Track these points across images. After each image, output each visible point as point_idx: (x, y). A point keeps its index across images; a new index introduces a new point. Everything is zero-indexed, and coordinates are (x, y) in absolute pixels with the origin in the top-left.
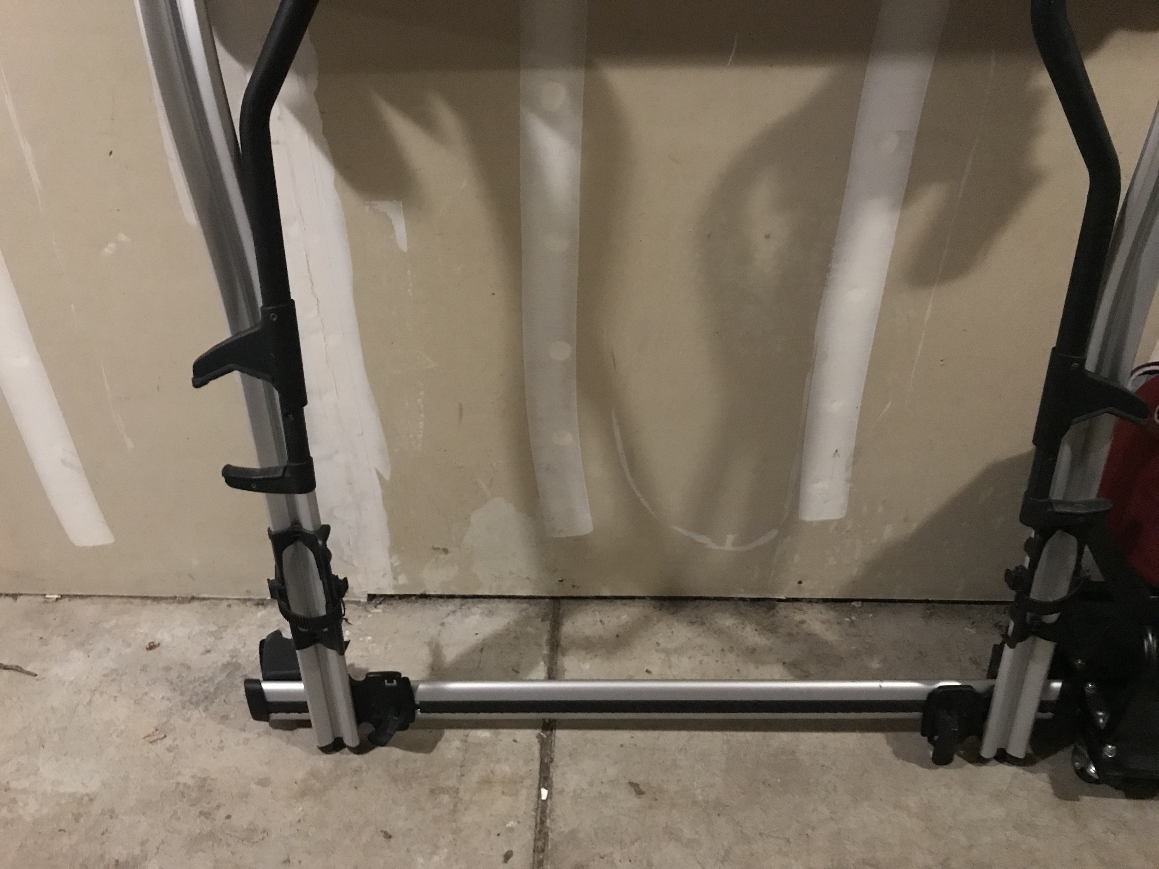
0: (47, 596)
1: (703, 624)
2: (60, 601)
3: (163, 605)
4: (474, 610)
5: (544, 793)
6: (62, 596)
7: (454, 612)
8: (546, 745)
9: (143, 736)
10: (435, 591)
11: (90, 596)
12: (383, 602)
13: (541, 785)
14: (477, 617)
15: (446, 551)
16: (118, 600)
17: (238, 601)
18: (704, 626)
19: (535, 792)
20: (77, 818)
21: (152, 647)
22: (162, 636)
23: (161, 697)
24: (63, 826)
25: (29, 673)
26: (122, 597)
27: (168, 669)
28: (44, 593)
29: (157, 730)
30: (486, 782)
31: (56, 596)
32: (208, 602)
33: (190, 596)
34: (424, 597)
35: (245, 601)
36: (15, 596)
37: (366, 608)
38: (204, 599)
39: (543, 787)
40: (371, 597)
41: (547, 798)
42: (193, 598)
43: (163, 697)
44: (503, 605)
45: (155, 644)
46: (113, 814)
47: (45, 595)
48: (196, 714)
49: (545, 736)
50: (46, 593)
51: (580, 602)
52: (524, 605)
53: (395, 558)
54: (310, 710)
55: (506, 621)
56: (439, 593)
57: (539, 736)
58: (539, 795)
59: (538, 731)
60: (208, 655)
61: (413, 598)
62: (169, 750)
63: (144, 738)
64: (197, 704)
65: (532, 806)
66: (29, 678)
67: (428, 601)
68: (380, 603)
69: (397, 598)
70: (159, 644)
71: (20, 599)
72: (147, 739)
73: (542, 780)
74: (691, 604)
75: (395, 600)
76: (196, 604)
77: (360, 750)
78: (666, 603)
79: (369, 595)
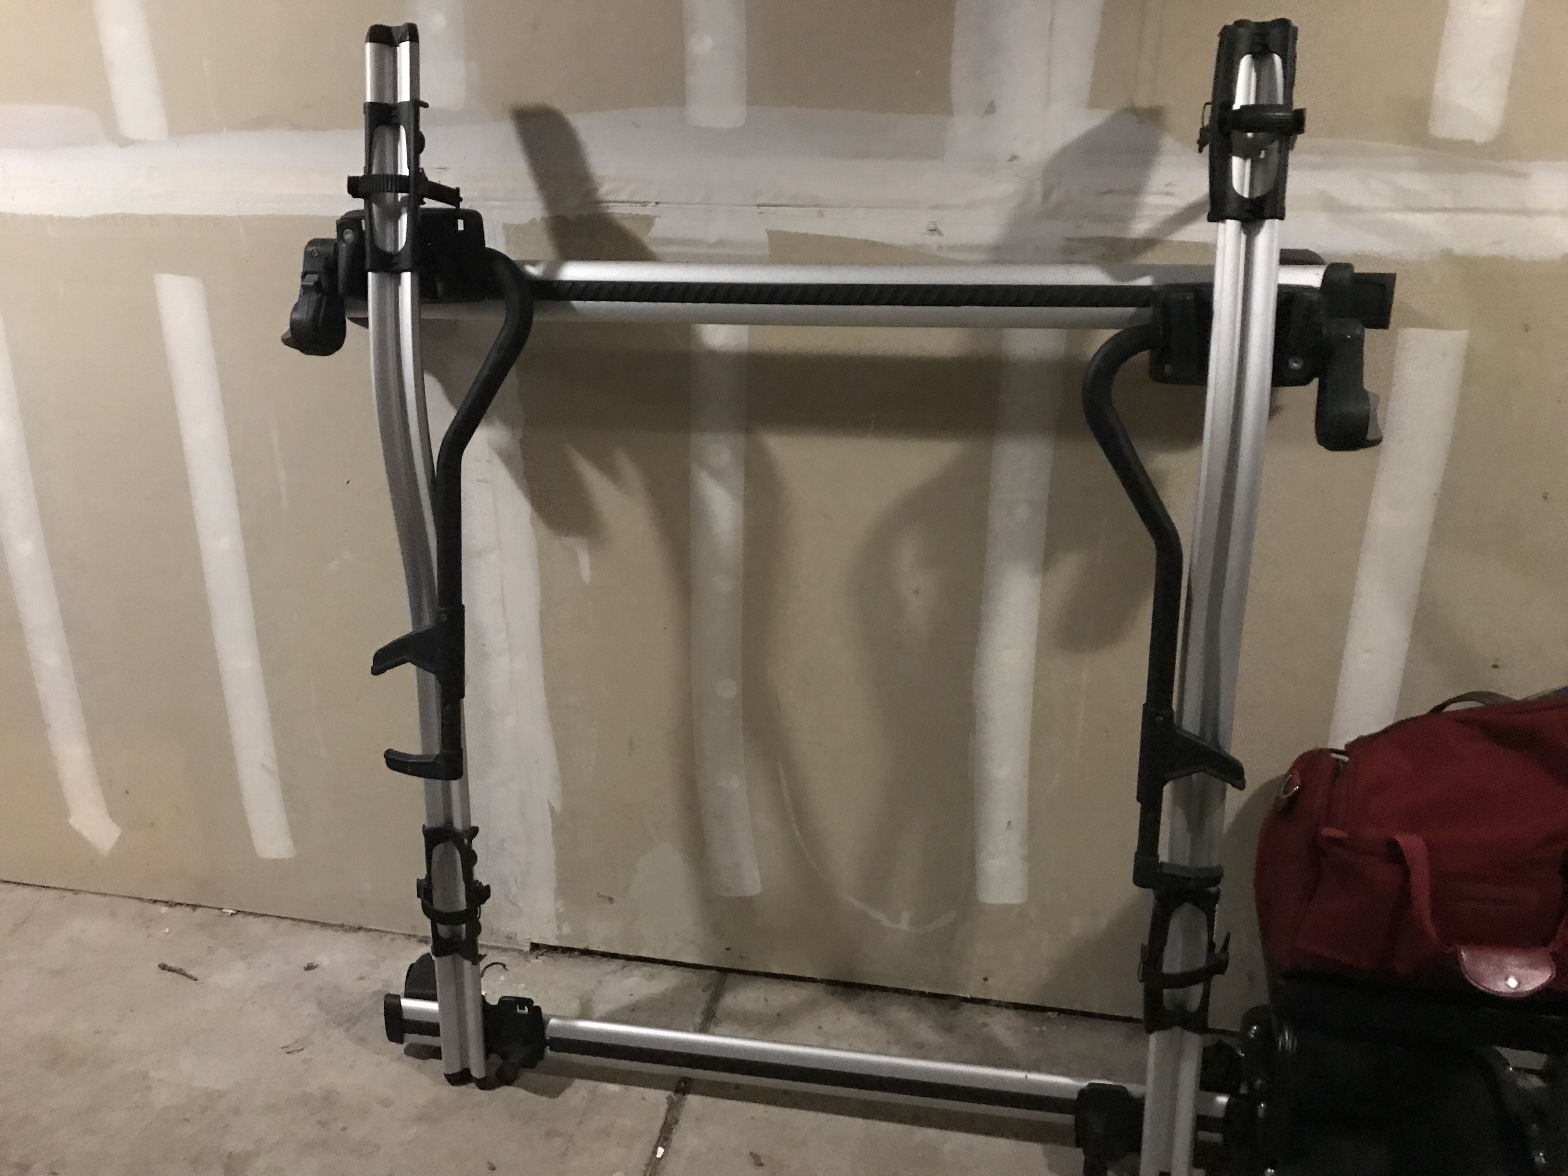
0: (224, 910)
1: (874, 1013)
2: (235, 917)
3: (330, 932)
4: (636, 972)
5: (661, 1151)
6: (238, 912)
7: (615, 972)
8: (673, 1107)
9: (282, 1047)
10: (598, 947)
11: (263, 915)
12: (545, 954)
13: (659, 1144)
14: (636, 979)
15: (611, 900)
16: (289, 922)
17: (403, 936)
18: (875, 1017)
19: (651, 1149)
20: (204, 1110)
21: (309, 968)
22: (323, 959)
23: (308, 1013)
24: (188, 1116)
25: (190, 977)
26: (293, 919)
27: (320, 989)
28: (220, 907)
29: (296, 1042)
30: (605, 1133)
31: (231, 911)
32: (373, 933)
33: (357, 926)
34: (587, 952)
35: (409, 936)
36: (195, 907)
37: (526, 957)
38: (370, 930)
39: (661, 1146)
40: (535, 947)
41: (662, 1157)
42: (360, 928)
43: (309, 1014)
44: (668, 971)
45: (314, 965)
46: (236, 1112)
47: (222, 909)
48: (338, 1033)
49: (675, 1099)
50: (224, 907)
51: (747, 977)
52: (688, 974)
53: (561, 902)
54: (441, 1034)
55: (666, 986)
56: (602, 949)
57: (669, 1098)
58: (655, 1152)
59: (669, 1093)
60: (361, 982)
61: (576, 953)
62: (305, 1061)
63: (283, 1048)
64: (340, 1024)
65: (645, 1160)
66: (190, 981)
67: (589, 959)
68: (542, 955)
69: (560, 951)
70: (317, 966)
71: (199, 910)
72: (285, 1049)
73: (662, 1139)
74: (868, 993)
75: (557, 953)
76: (361, 934)
77: (484, 1084)
78: (838, 988)
79: (532, 944)
